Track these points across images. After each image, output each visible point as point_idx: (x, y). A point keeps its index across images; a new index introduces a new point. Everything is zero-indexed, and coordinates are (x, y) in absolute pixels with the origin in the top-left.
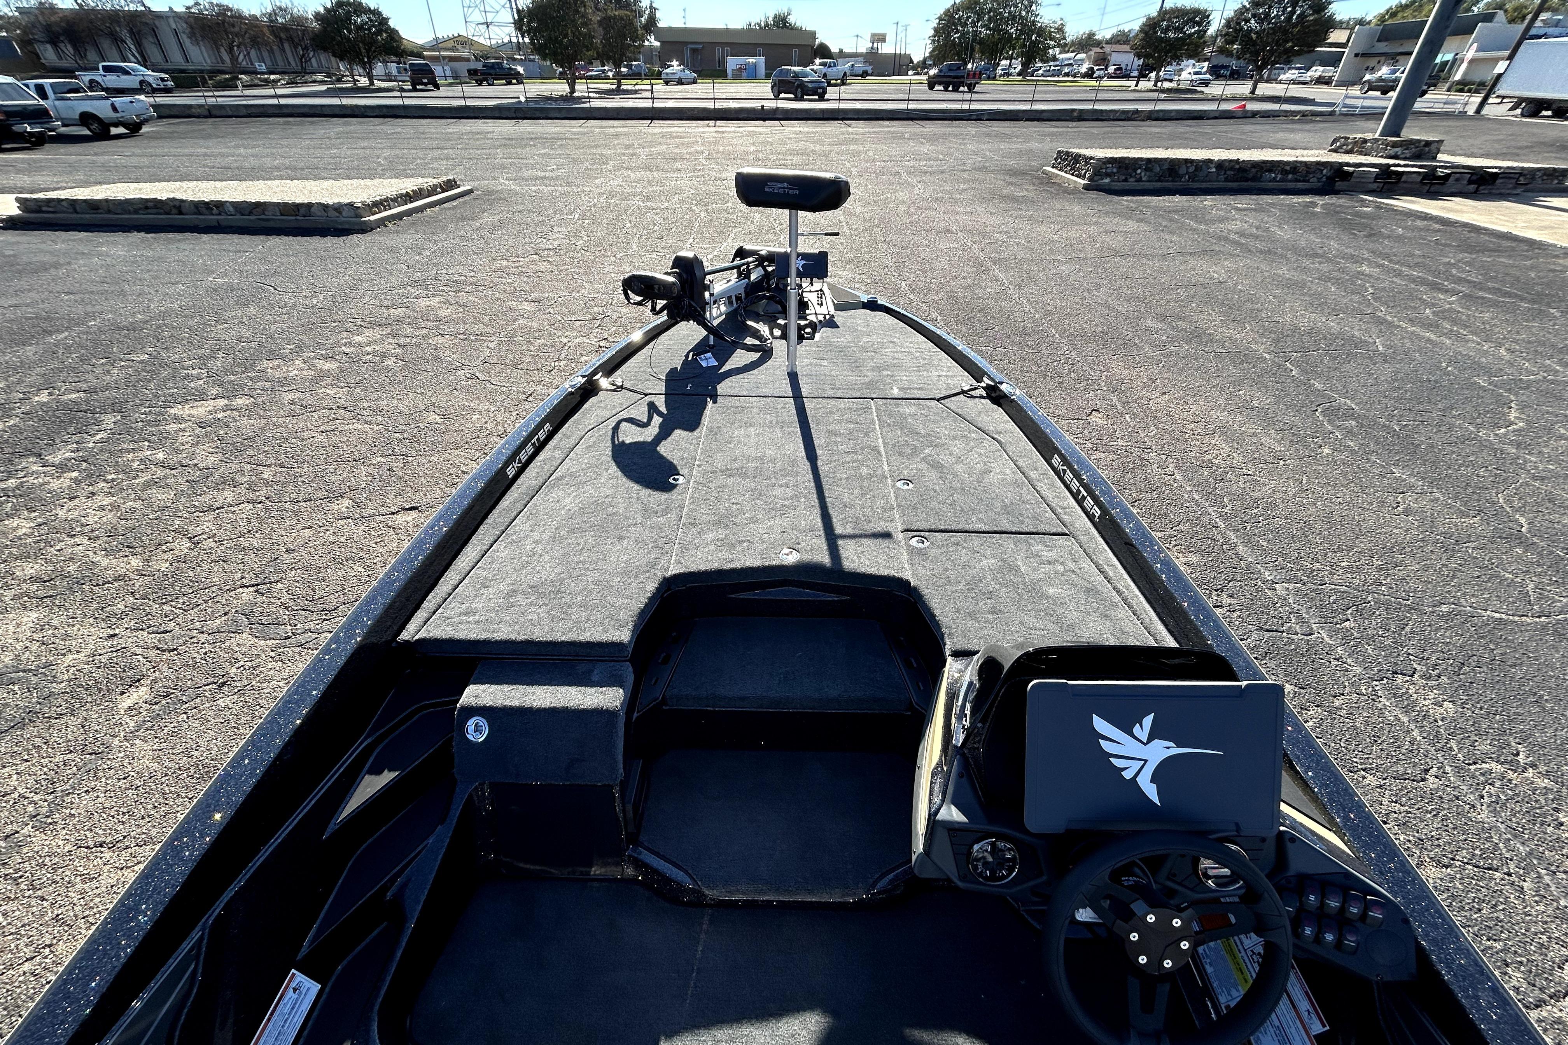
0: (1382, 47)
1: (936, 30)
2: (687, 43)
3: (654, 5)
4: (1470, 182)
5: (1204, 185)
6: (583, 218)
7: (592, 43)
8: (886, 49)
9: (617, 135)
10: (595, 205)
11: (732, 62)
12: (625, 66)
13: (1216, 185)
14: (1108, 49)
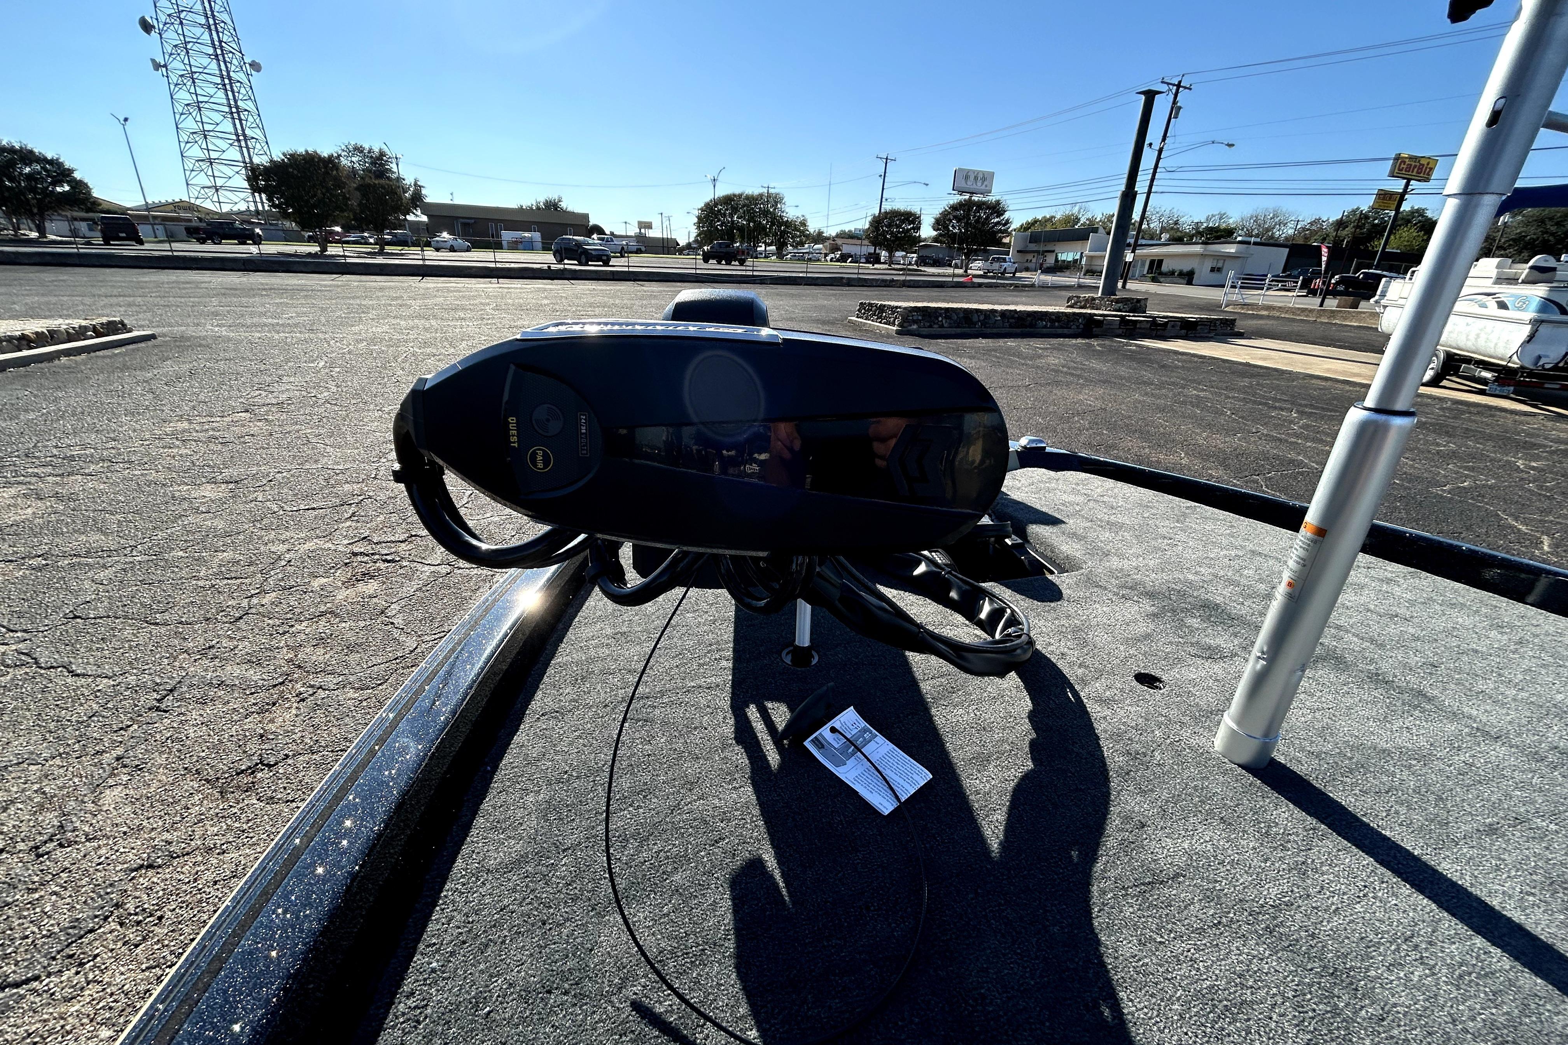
0: (1033, 247)
1: (699, 218)
2: (458, 218)
3: (419, 183)
4: (1182, 328)
5: (995, 331)
6: (331, 366)
7: (346, 205)
8: (653, 233)
9: (382, 289)
10: (350, 352)
11: (507, 236)
12: (388, 234)
13: (1003, 331)
14: (839, 242)
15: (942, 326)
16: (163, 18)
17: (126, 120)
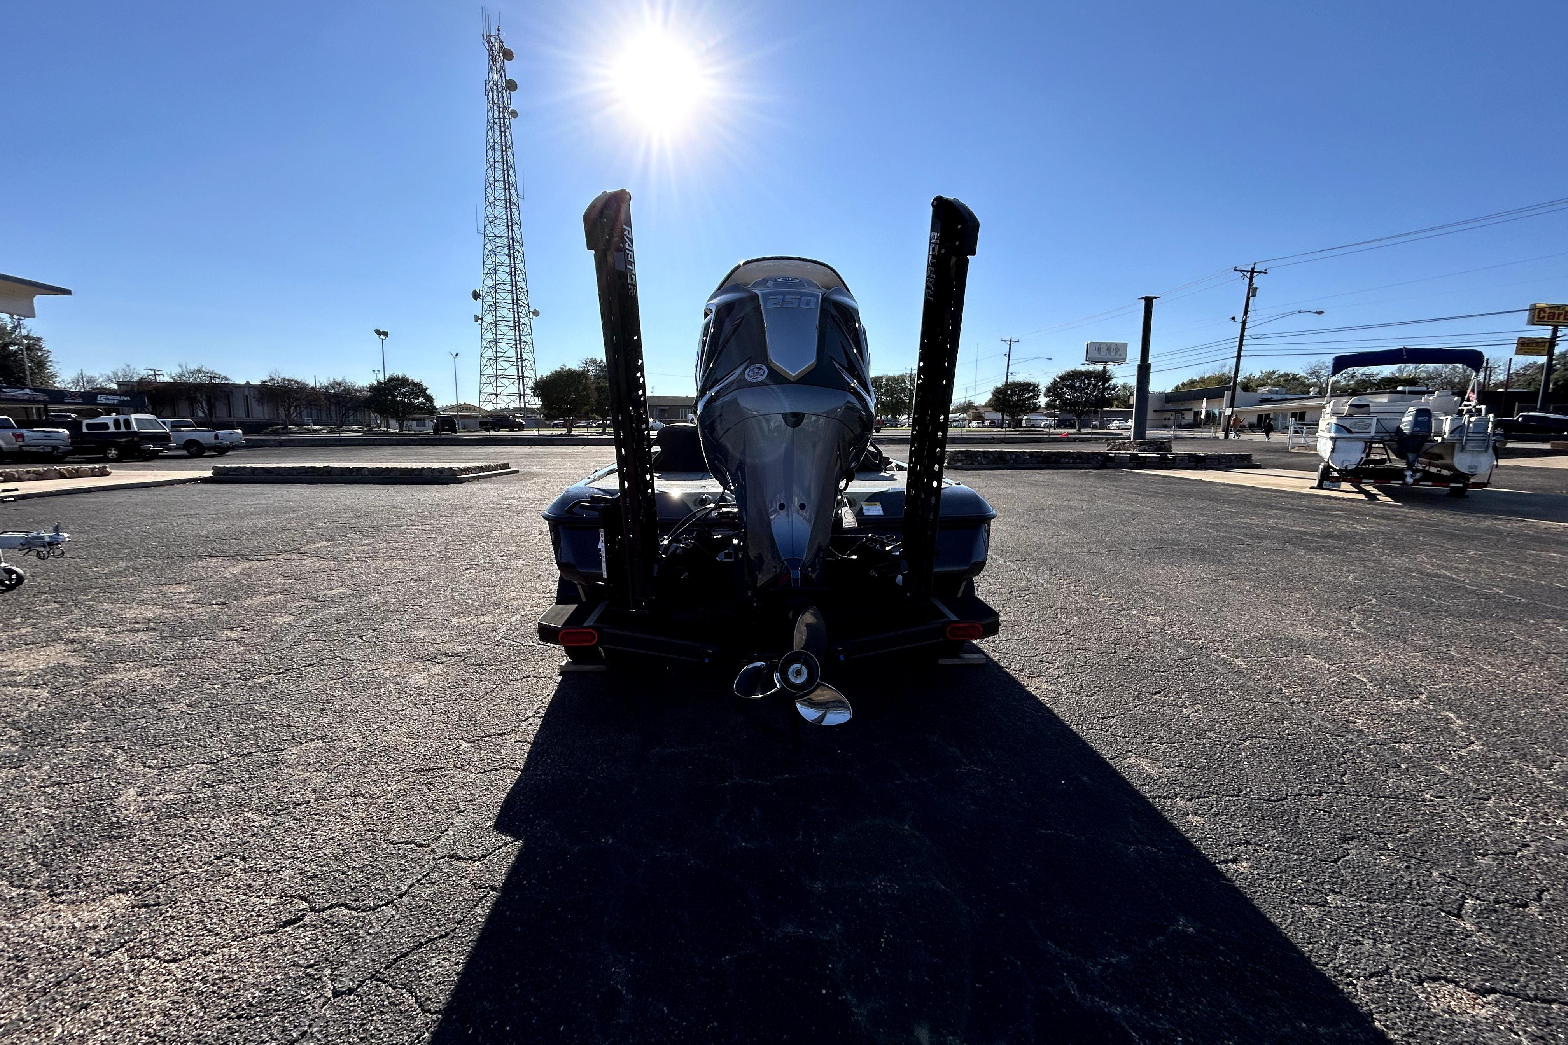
0: (1169, 406)
2: (657, 406)
4: (1191, 461)
14: (982, 411)
15: (982, 463)
16: (486, 289)
17: (457, 355)
